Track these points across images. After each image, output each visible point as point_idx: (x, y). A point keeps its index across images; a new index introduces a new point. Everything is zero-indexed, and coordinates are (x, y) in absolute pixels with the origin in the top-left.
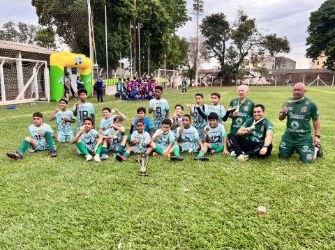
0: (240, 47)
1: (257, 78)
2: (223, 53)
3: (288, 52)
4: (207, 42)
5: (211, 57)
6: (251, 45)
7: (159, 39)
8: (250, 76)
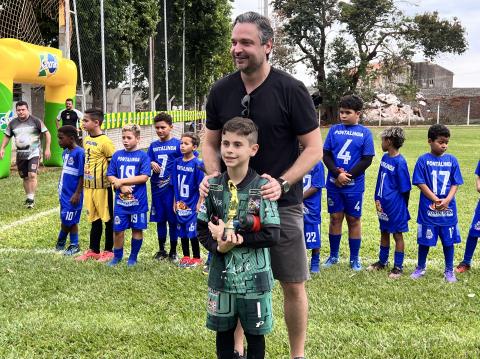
0: (360, 40)
1: (393, 108)
2: (321, 53)
3: (460, 52)
4: (287, 27)
5: (294, 62)
6: (384, 35)
7: (210, 16)
8: (377, 103)
